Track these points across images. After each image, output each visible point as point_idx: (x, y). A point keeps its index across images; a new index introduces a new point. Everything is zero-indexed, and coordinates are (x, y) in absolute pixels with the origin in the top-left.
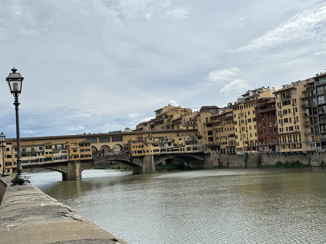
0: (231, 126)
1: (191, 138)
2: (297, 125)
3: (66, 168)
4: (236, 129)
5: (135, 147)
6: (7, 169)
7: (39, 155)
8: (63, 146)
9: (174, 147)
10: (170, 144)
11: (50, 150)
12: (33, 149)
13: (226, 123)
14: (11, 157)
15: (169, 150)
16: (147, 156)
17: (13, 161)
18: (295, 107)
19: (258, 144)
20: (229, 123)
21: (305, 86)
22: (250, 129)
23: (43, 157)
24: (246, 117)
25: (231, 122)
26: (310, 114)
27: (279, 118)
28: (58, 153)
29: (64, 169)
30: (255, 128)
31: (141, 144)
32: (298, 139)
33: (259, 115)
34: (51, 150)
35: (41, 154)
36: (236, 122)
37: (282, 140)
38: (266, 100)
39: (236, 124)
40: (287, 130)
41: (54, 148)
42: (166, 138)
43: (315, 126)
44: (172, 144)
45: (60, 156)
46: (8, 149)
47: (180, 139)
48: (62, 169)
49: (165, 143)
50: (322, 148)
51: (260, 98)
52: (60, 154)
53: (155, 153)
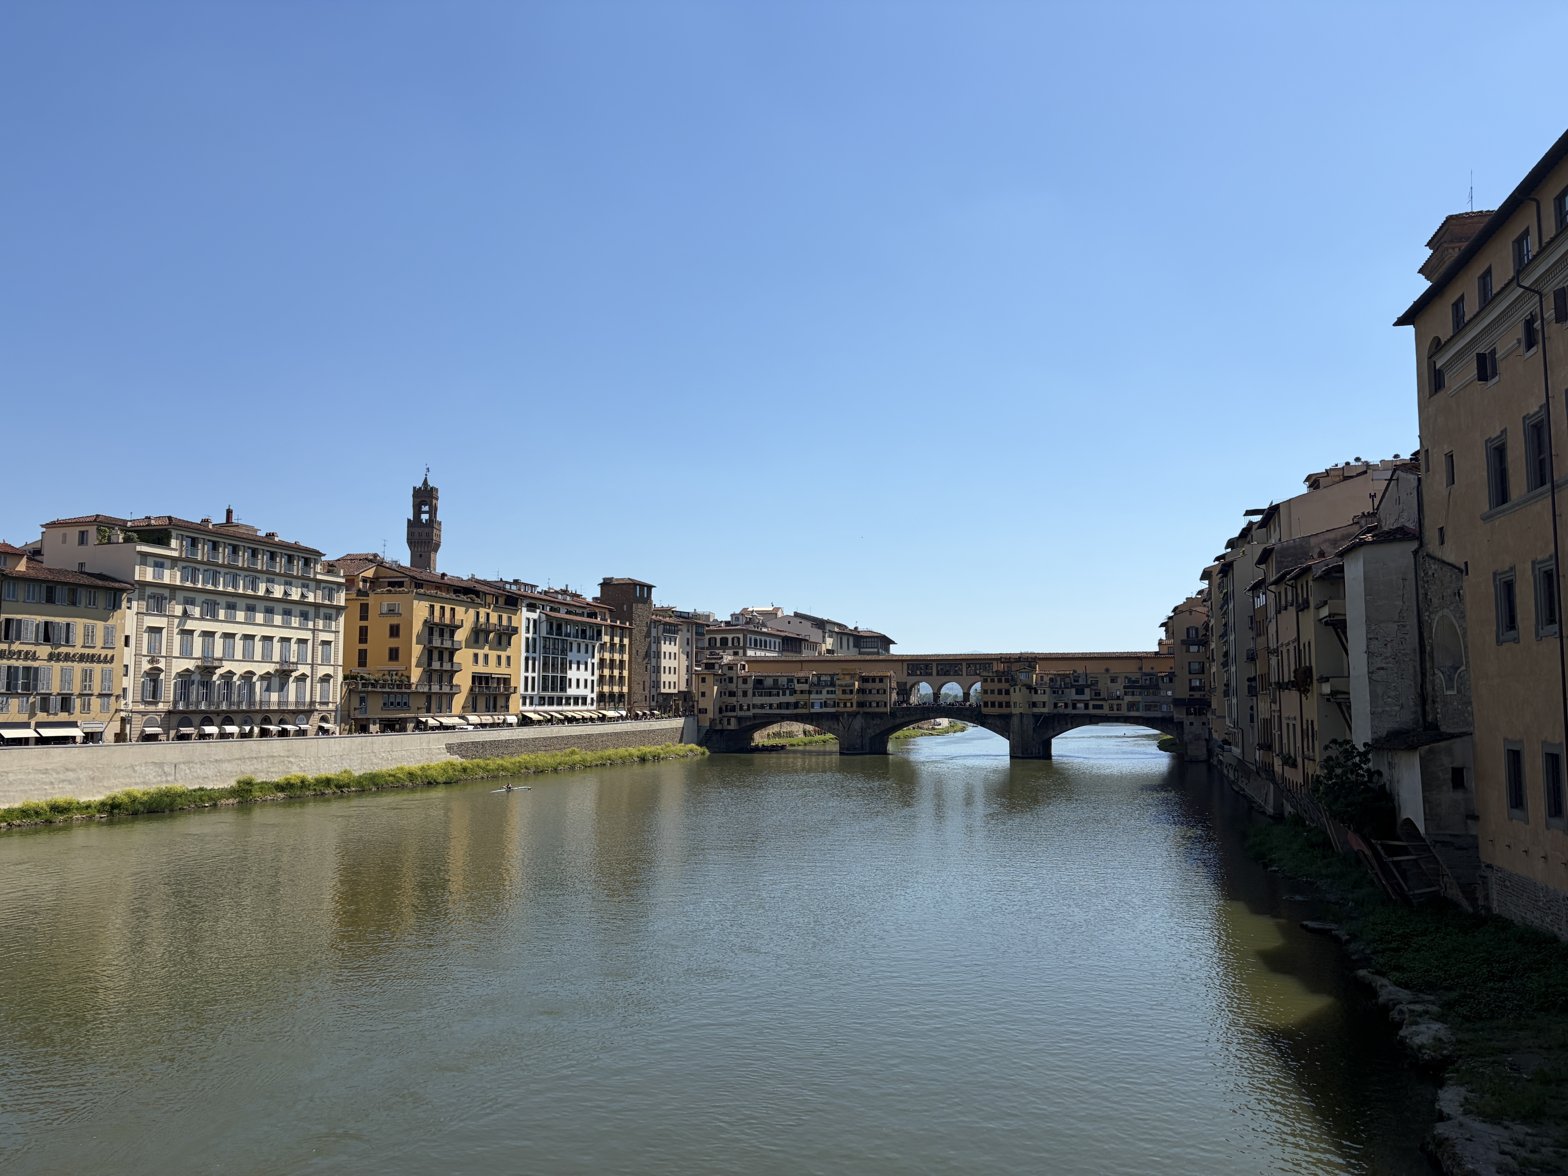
1: (1146, 680)
3: (837, 727)
5: (989, 691)
6: (726, 719)
7: (784, 694)
8: (832, 679)
9: (1092, 699)
10: (1080, 691)
11: (805, 687)
12: (776, 681)
14: (735, 696)
15: (1079, 705)
16: (1014, 714)
17: (739, 703)
23: (792, 699)
28: (821, 693)
29: (834, 729)
31: (1004, 686)
34: (808, 685)
35: (788, 692)
41: (816, 683)
42: (1075, 674)
44: (1087, 691)
45: (823, 701)
46: (731, 680)
47: (1113, 680)
48: (830, 727)
49: (1068, 688)
52: (824, 696)
53: (1036, 710)
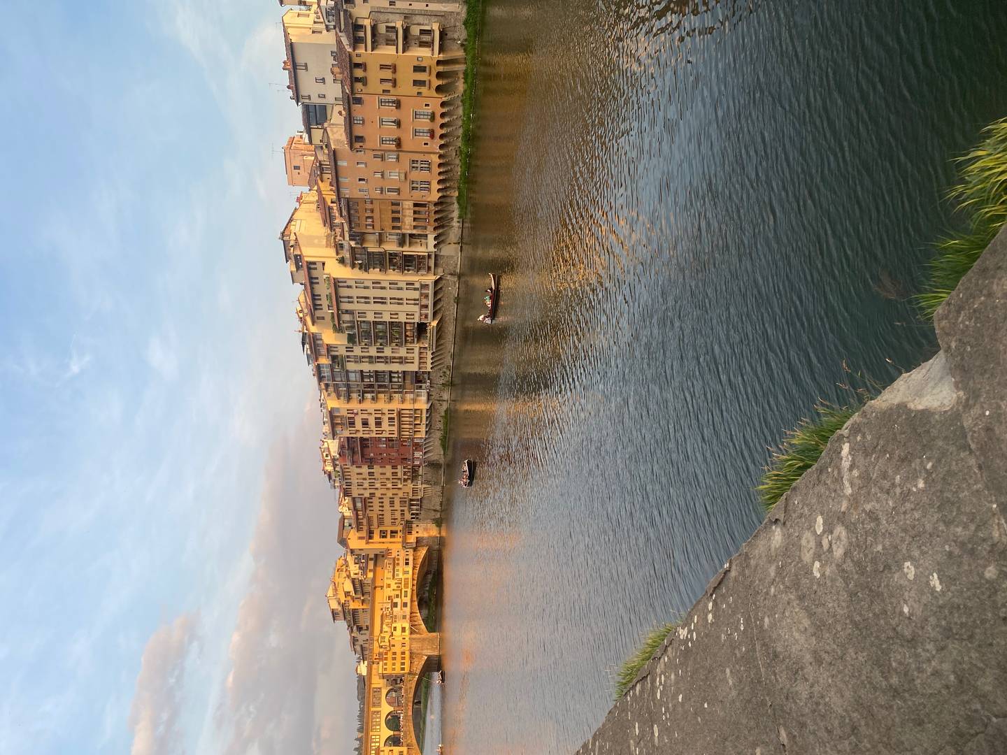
0: (376, 501)
2: (387, 412)
4: (382, 494)
10: (395, 605)
13: (371, 509)
16: (410, 647)
18: (360, 412)
19: (409, 465)
20: (371, 504)
21: (329, 395)
22: (385, 474)
24: (365, 479)
25: (371, 500)
26: (373, 392)
27: (374, 435)
30: (385, 467)
32: (408, 412)
33: (364, 460)
36: (370, 494)
37: (407, 433)
38: (342, 447)
39: (374, 494)
40: (394, 425)
42: (383, 609)
43: (392, 388)
44: (395, 600)
47: (389, 586)
49: (393, 613)
50: (425, 382)
51: (338, 456)
